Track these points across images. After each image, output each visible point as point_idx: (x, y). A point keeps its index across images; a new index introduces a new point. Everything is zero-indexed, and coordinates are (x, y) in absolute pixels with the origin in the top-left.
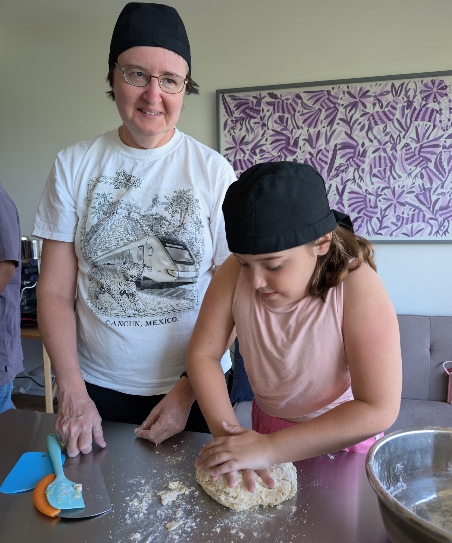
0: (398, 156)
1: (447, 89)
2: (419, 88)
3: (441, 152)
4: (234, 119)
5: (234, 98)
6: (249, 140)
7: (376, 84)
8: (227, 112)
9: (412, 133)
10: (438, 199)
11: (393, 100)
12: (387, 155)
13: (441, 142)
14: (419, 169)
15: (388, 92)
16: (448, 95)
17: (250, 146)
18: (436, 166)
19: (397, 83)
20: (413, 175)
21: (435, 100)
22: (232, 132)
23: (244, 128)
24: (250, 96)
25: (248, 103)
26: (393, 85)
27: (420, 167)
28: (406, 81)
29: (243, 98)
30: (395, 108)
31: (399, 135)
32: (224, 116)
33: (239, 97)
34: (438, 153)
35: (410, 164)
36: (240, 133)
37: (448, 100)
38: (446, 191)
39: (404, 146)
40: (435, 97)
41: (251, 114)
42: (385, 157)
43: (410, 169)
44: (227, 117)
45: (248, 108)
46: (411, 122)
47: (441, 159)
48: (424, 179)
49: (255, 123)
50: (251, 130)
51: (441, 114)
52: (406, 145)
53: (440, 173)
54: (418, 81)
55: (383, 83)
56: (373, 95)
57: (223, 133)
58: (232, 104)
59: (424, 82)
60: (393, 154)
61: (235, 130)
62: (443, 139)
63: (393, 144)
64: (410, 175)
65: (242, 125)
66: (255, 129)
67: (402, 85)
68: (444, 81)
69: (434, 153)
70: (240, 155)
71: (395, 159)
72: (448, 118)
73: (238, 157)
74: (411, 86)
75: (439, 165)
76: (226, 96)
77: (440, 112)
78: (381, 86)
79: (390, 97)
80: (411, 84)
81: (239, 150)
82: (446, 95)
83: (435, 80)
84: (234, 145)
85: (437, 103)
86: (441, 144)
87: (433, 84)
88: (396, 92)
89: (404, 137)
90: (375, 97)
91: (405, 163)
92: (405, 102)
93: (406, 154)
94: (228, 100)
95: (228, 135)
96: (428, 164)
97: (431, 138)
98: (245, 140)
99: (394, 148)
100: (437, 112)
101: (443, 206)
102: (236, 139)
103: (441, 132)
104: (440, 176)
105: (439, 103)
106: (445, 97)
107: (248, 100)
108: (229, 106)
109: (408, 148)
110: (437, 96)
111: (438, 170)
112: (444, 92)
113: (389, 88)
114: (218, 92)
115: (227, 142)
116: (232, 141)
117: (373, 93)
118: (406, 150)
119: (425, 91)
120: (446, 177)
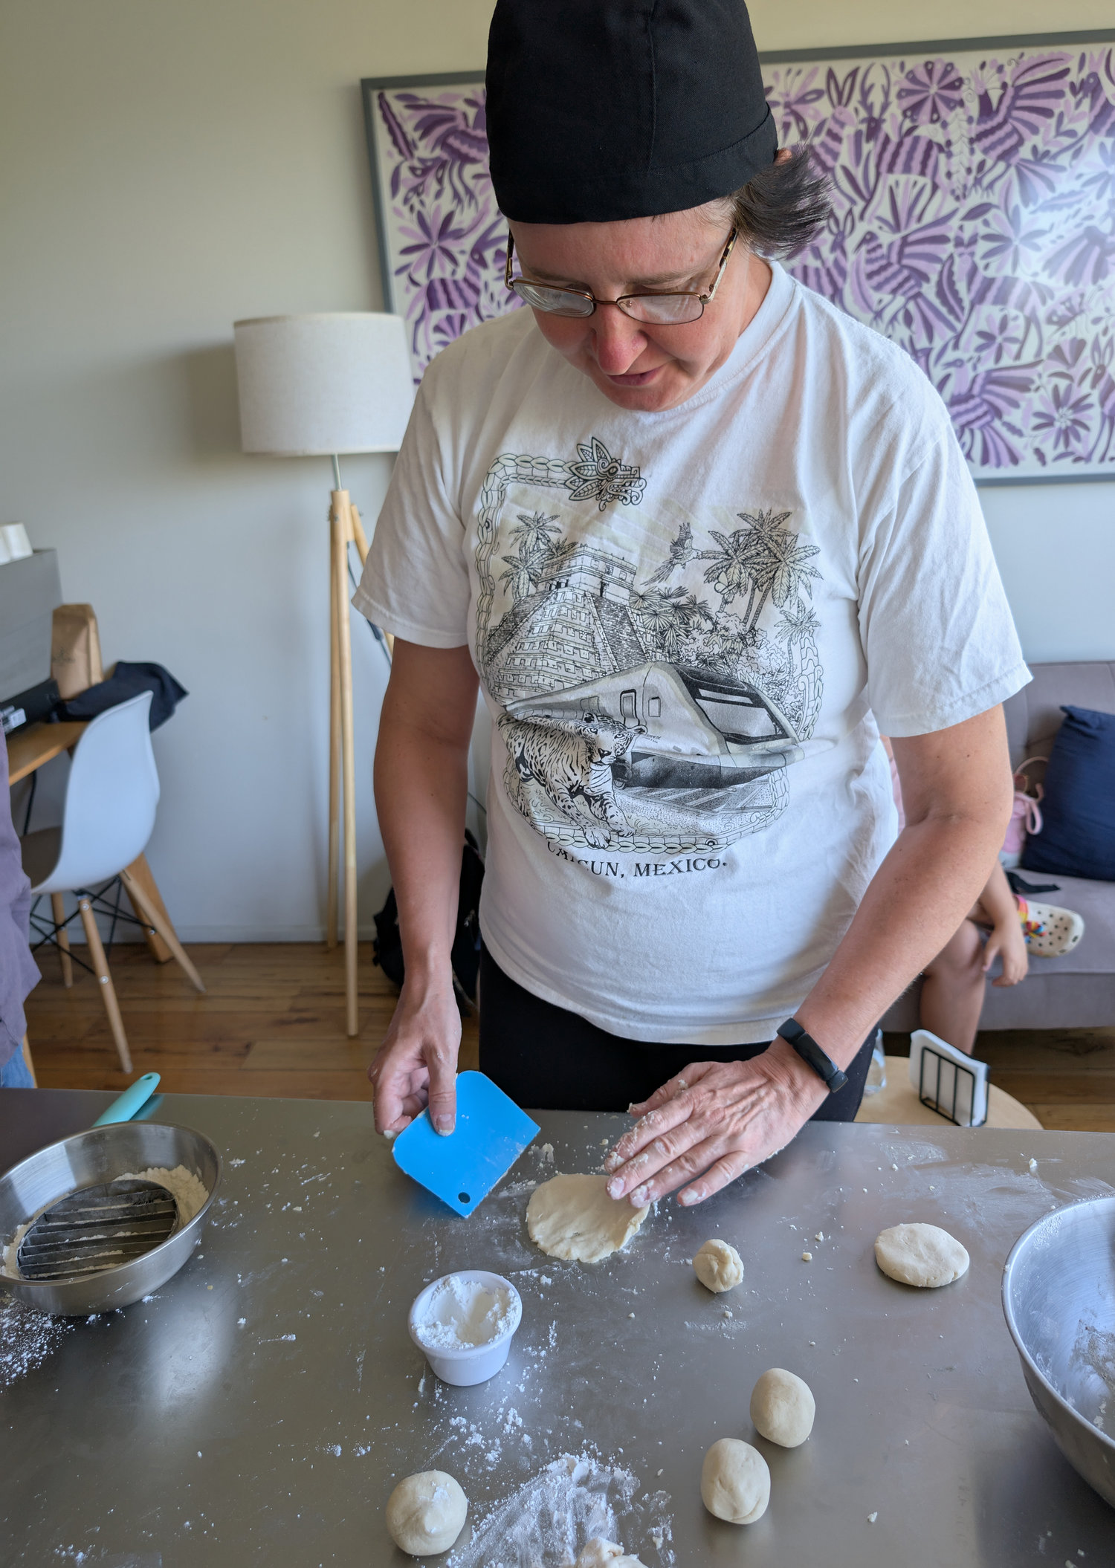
0: (849, 265)
1: (964, 87)
2: (897, 83)
3: (951, 257)
4: (417, 164)
5: (413, 104)
6: (465, 225)
7: (789, 72)
8: (395, 142)
9: (881, 206)
10: (947, 377)
11: (834, 117)
12: (823, 263)
13: (951, 229)
14: (900, 300)
15: (819, 94)
16: (967, 104)
17: (469, 242)
18: (940, 293)
19: (842, 68)
20: (887, 315)
21: (935, 118)
22: (415, 200)
23: (448, 192)
24: (456, 97)
25: (452, 119)
26: (831, 75)
27: (904, 294)
28: (863, 63)
29: (437, 103)
30: (837, 138)
31: (850, 212)
32: (390, 154)
33: (425, 100)
34: (944, 256)
35: (878, 287)
36: (437, 204)
37: (965, 117)
38: (965, 356)
39: (864, 241)
40: (935, 109)
41: (465, 149)
42: (817, 271)
43: (880, 301)
44: (398, 158)
45: (453, 132)
46: (878, 175)
47: (951, 274)
48: (914, 327)
49: (478, 176)
50: (468, 197)
51: (949, 155)
52: (868, 237)
53: (951, 311)
54: (893, 65)
55: (807, 67)
56: (781, 100)
57: (391, 204)
58: (409, 121)
59: (908, 68)
60: (836, 262)
61: (423, 197)
62: (955, 222)
63: (836, 235)
64: (878, 315)
65: (440, 181)
66: (477, 193)
67: (853, 74)
68: (957, 66)
69: (933, 258)
70: (442, 268)
71: (843, 273)
72: (967, 165)
73: (437, 274)
74: (877, 77)
75: (946, 290)
76: (390, 95)
77: (946, 149)
78: (802, 76)
79: (823, 108)
80: (876, 73)
81: (438, 252)
82: (961, 103)
83: (932, 63)
84: (425, 239)
85: (938, 125)
86: (951, 235)
87: (930, 73)
88: (840, 94)
89: (862, 217)
90: (787, 105)
91: (868, 285)
92: (862, 121)
93: (869, 261)
94: (398, 107)
95: (405, 210)
96: (919, 285)
97: (928, 218)
98: (454, 225)
99: (838, 245)
100: (941, 149)
101: (959, 395)
102: (428, 220)
103: (950, 204)
104: (951, 318)
105: (945, 125)
106: (959, 110)
107: (453, 109)
108: (399, 126)
109: (873, 245)
110: (941, 106)
111: (945, 302)
112: (955, 95)
113: (819, 82)
114: (369, 85)
115: (403, 230)
116: (415, 227)
117: (781, 94)
118: (869, 252)
119: (910, 92)
120: (964, 318)
